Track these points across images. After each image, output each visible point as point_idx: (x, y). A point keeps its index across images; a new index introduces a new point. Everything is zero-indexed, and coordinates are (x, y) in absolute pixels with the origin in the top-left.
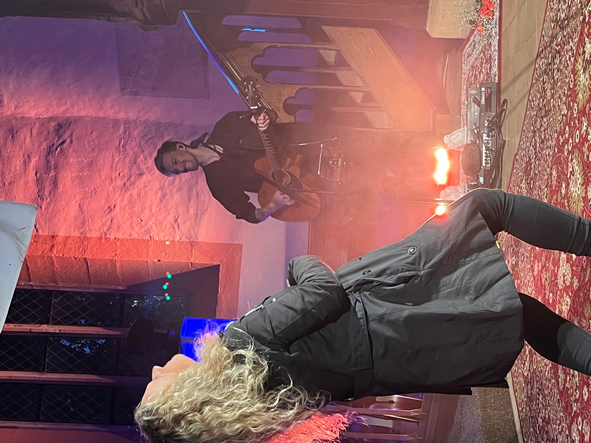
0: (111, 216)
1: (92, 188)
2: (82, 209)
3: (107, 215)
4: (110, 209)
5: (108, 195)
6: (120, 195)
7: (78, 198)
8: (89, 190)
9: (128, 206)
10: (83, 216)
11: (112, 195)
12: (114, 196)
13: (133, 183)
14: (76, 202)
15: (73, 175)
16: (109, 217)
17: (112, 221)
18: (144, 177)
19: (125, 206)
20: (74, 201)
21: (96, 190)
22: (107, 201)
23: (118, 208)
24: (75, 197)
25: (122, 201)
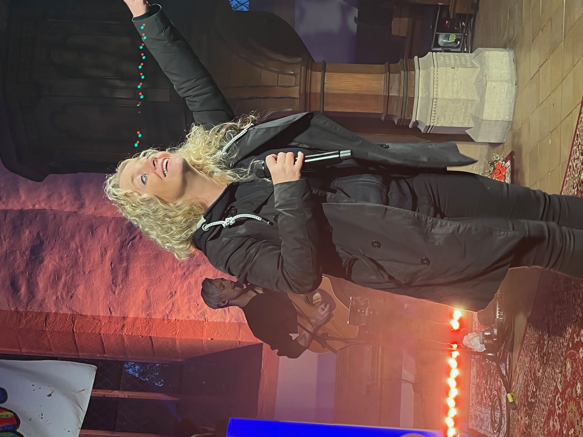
0: (173, 300)
1: (157, 276)
2: (148, 295)
3: (169, 299)
4: (172, 295)
5: (170, 282)
6: (180, 282)
7: (145, 285)
8: (154, 278)
9: (187, 292)
10: (149, 300)
11: (173, 283)
12: (175, 284)
13: (192, 273)
14: (144, 288)
15: (142, 266)
16: (170, 301)
17: (173, 305)
18: (201, 267)
19: (185, 292)
20: (142, 288)
21: (161, 278)
22: (170, 287)
23: (178, 293)
24: (143, 285)
25: (182, 288)
